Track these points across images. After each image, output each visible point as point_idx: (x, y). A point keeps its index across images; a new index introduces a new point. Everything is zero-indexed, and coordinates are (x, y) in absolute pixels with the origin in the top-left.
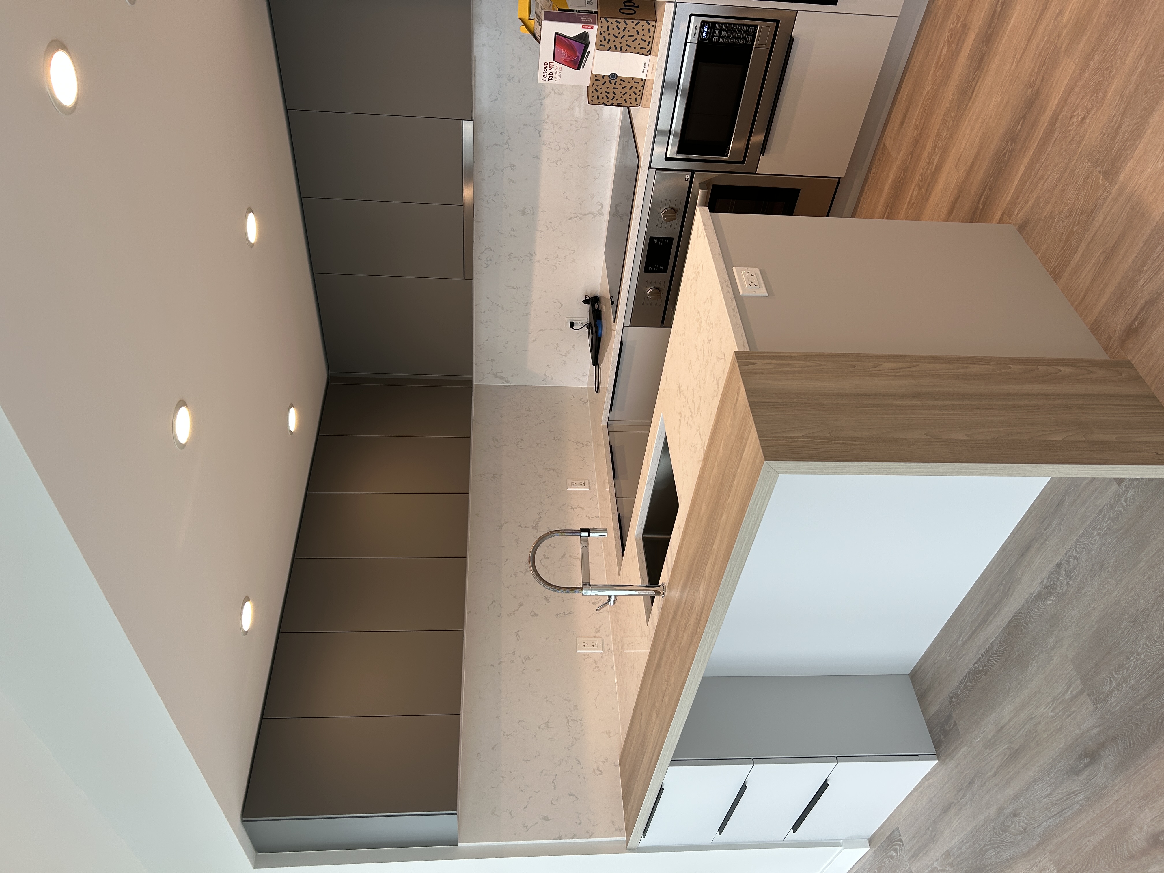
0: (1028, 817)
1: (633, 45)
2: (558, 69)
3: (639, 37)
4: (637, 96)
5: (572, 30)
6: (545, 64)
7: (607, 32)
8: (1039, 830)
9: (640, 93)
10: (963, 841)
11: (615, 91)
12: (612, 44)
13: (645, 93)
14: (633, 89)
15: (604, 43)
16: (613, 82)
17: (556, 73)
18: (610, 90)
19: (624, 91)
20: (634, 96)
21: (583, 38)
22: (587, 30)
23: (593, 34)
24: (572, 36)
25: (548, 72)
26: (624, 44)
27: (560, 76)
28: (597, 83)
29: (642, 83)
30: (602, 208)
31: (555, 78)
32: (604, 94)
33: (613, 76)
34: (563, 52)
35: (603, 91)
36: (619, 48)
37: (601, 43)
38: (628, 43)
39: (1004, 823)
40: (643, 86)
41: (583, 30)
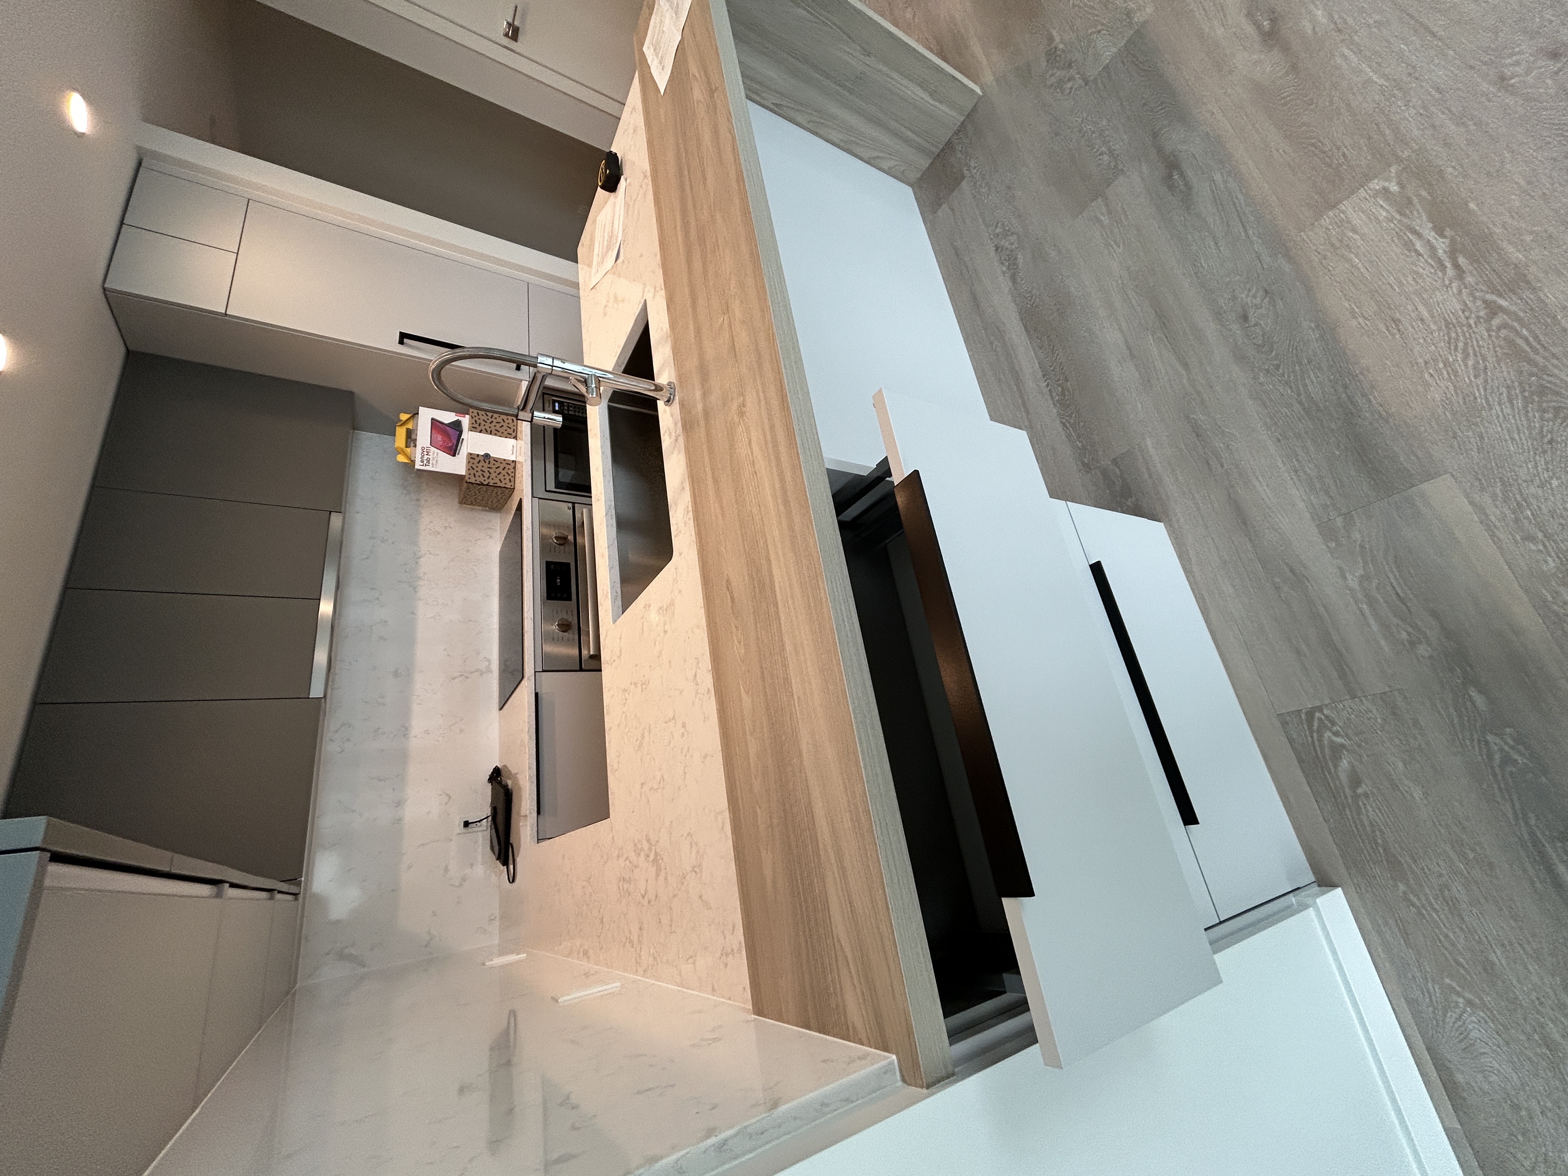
0: (1248, 286)
1: (501, 430)
2: (435, 455)
3: (505, 425)
4: (510, 477)
5: (448, 417)
6: (423, 448)
7: (478, 417)
8: (1267, 259)
9: (513, 474)
10: (1296, 471)
11: (490, 470)
12: (482, 427)
13: (517, 476)
14: (506, 470)
15: (476, 426)
16: (487, 461)
17: (433, 458)
18: (486, 469)
19: (498, 471)
20: (508, 477)
21: (457, 425)
22: (460, 418)
23: (466, 421)
24: (447, 422)
25: (426, 457)
26: (493, 429)
27: (437, 462)
28: (472, 461)
29: (513, 465)
30: (489, 664)
31: (432, 464)
32: (480, 473)
33: (487, 456)
34: (439, 438)
35: (479, 469)
36: (489, 431)
37: (474, 426)
38: (496, 428)
39: (1258, 345)
40: (514, 468)
41: (456, 418)
